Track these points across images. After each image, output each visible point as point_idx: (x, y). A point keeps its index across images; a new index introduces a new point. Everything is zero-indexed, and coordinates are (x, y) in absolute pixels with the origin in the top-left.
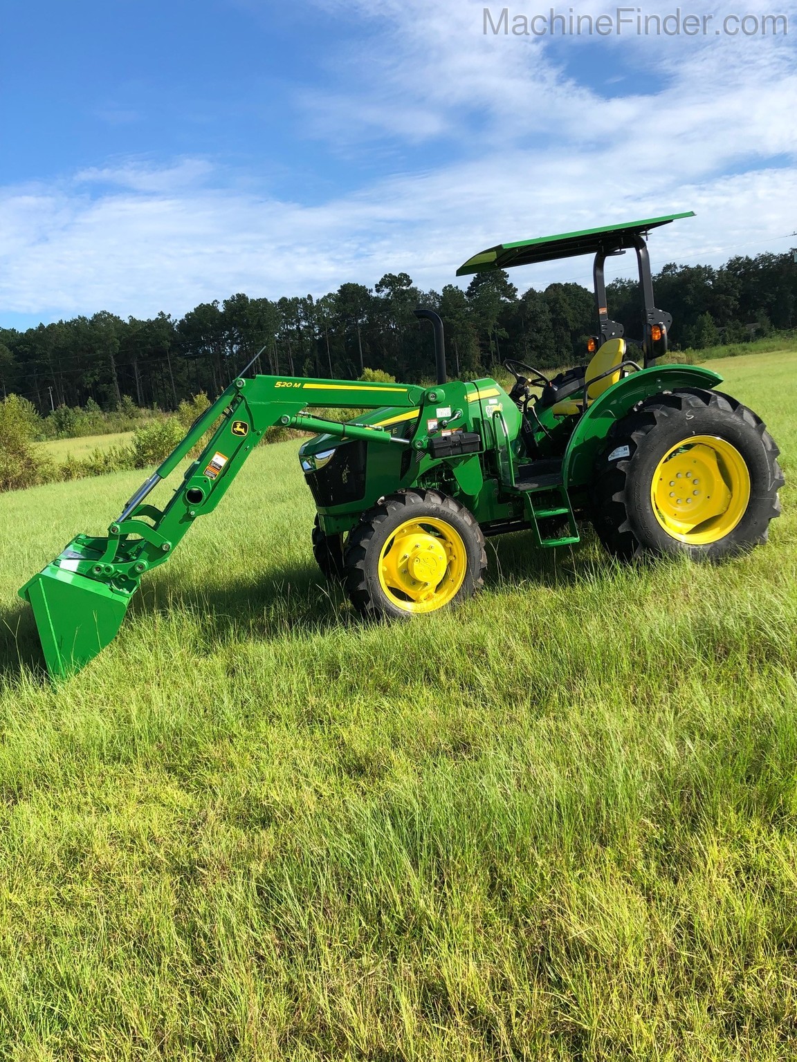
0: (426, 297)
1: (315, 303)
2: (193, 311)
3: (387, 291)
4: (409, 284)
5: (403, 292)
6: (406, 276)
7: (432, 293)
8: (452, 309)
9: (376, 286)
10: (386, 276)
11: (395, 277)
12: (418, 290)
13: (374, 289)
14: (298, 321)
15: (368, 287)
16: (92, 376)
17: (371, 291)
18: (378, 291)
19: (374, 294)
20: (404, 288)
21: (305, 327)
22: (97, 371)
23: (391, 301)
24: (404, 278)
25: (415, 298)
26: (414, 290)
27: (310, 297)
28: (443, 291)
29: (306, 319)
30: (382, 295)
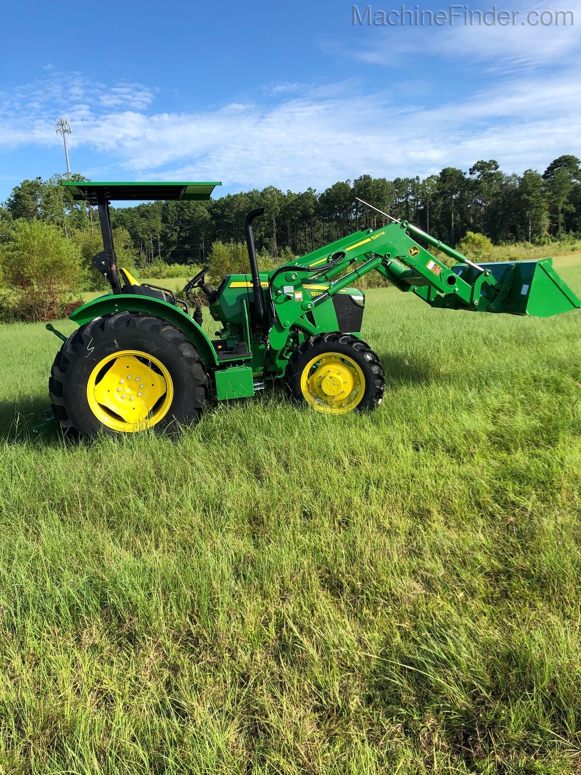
0: (509, 179)
1: (421, 183)
2: (331, 187)
3: (478, 173)
4: (496, 169)
5: (491, 175)
6: (494, 162)
7: (514, 176)
8: (530, 188)
9: (470, 169)
10: (478, 162)
11: (486, 163)
12: (503, 173)
13: (468, 172)
14: (407, 195)
15: (463, 171)
16: (259, 232)
17: (465, 174)
18: (471, 173)
19: (467, 176)
20: (493, 171)
21: (412, 200)
22: (263, 228)
23: (481, 182)
24: (494, 164)
25: (500, 179)
26: (500, 174)
27: (418, 178)
28: (524, 174)
29: (413, 194)
30: (474, 177)
